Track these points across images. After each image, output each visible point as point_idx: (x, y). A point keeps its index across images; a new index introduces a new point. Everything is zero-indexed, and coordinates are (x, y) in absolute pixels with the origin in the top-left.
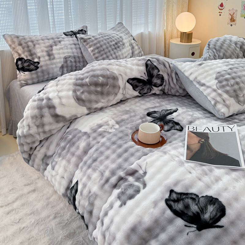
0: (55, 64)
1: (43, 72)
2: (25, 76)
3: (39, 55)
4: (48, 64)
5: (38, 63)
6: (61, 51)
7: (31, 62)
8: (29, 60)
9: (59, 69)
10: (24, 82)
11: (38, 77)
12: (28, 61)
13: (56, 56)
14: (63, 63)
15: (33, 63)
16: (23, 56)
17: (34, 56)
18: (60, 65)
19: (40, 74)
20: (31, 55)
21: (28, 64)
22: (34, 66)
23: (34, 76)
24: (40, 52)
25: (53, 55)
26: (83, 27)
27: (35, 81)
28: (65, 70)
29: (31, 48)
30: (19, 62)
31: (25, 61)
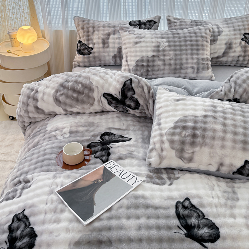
0: (108, 52)
1: (94, 57)
2: (79, 58)
3: (95, 41)
4: (101, 51)
5: (92, 49)
6: (117, 41)
7: (86, 47)
8: (85, 44)
9: (111, 58)
10: (77, 64)
11: (89, 61)
12: (84, 45)
13: (111, 45)
14: (116, 53)
15: (87, 48)
16: (82, 40)
17: (90, 42)
18: (112, 54)
19: (91, 59)
20: (88, 40)
21: (84, 47)
22: (88, 50)
23: (86, 60)
24: (97, 39)
25: (108, 43)
26: (155, 18)
27: (87, 64)
28: (118, 59)
29: (90, 33)
30: (79, 45)
31: (82, 45)
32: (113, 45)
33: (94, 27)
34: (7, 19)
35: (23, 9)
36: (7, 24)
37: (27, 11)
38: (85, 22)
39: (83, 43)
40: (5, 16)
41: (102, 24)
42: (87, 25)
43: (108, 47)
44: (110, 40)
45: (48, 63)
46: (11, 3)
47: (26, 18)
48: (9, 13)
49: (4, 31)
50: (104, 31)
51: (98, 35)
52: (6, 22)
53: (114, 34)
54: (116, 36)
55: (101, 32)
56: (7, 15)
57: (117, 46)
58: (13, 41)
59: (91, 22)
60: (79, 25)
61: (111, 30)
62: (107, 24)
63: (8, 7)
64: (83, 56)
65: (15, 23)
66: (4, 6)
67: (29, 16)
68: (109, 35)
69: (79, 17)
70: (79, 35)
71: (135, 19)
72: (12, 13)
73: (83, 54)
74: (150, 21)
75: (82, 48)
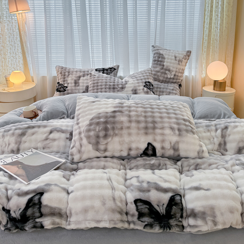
1: (68, 93)
2: (57, 94)
3: (69, 82)
5: (67, 87)
6: (86, 81)
7: (62, 86)
8: (62, 84)
13: (81, 84)
14: (84, 90)
16: (60, 81)
17: (65, 82)
18: (82, 91)
21: (60, 86)
22: (63, 89)
24: (70, 80)
25: (78, 83)
26: (115, 66)
29: (65, 76)
30: (58, 85)
32: (82, 84)
33: (69, 72)
34: (7, 68)
35: (19, 61)
37: (21, 63)
38: (63, 69)
40: (5, 66)
41: (75, 70)
42: (64, 71)
43: (78, 86)
44: (80, 81)
46: (11, 56)
47: (20, 67)
48: (9, 64)
50: (76, 74)
51: (72, 77)
53: (84, 76)
54: (85, 78)
55: (74, 75)
56: (7, 65)
57: (85, 85)
58: (8, 83)
59: (67, 69)
60: (58, 71)
61: (81, 74)
63: (8, 60)
66: (4, 59)
68: (80, 77)
69: (60, 66)
70: (58, 78)
72: (11, 64)
73: (60, 91)
74: (111, 68)
75: (60, 87)
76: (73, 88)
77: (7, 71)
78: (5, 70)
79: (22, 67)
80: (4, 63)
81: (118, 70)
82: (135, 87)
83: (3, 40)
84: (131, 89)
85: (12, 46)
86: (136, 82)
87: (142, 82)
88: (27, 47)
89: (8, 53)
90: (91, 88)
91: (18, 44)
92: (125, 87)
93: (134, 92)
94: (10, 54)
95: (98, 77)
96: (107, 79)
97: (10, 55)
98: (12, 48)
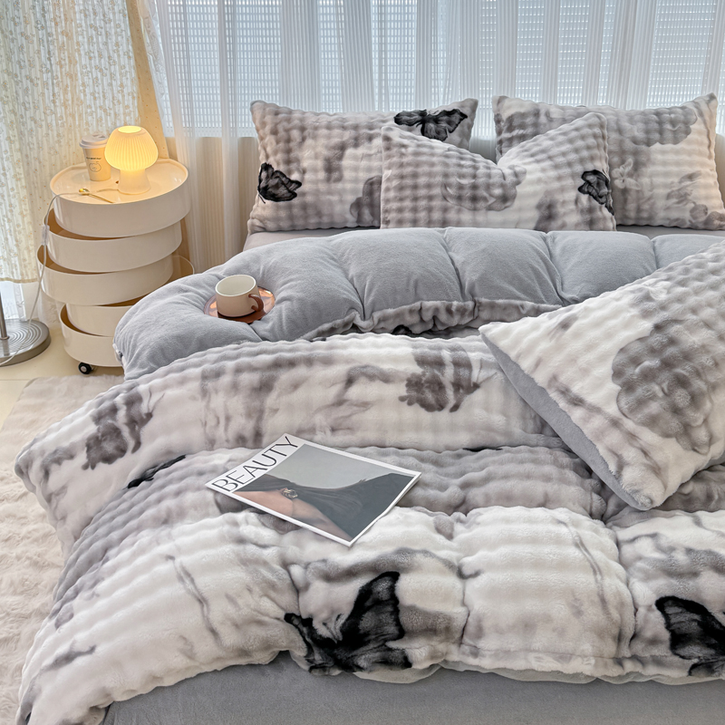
0: (341, 193)
1: (304, 207)
2: (264, 208)
3: (305, 164)
4: (322, 190)
5: (299, 184)
6: (364, 163)
7: (284, 179)
8: (281, 173)
9: (347, 207)
10: (257, 223)
11: (291, 217)
12: (278, 174)
13: (347, 174)
14: (360, 195)
15: (286, 182)
16: (271, 161)
17: (293, 166)
18: (351, 198)
19: (296, 211)
20: (288, 162)
21: (277, 180)
22: (287, 189)
23: (283, 214)
24: (310, 158)
25: (339, 169)
26: (463, 104)
27: (285, 224)
28: (366, 213)
29: (292, 145)
30: (264, 174)
31: (273, 174)
32: (353, 174)
33: (303, 129)
34: (78, 109)
35: (122, 85)
36: (77, 123)
37: (130, 90)
38: (280, 116)
39: (275, 169)
40: (73, 101)
41: (324, 120)
42: (285, 124)
43: (339, 179)
44: (346, 162)
45: (183, 222)
46: (91, 68)
47: (127, 107)
48: (85, 95)
49: (71, 140)
50: (329, 137)
51: (314, 148)
52: (77, 119)
53: (356, 145)
54: (361, 151)
55: (322, 141)
56: (78, 99)
57: (364, 176)
58: (94, 166)
59: (297, 115)
60: (264, 124)
61: (348, 135)
62: (337, 119)
63: (83, 79)
64: (275, 203)
65: (99, 120)
66: (71, 77)
67: (136, 101)
68: (342, 147)
69: (265, 104)
70: (265, 149)
71: (411, 107)
72: (93, 94)
73: (275, 198)
74: (449, 113)
75: (273, 182)
76: (322, 187)
77: (79, 120)
78: (73, 116)
79: (131, 106)
80: (69, 94)
81: (472, 120)
82: (548, 193)
83: (65, 11)
84: (535, 201)
85: (96, 29)
86: (553, 173)
87: (573, 176)
88: (153, 37)
89: (80, 55)
90: (392, 194)
91: (118, 26)
92: (514, 197)
93: (546, 213)
94: (90, 58)
95: (416, 154)
96: (447, 160)
97: (90, 64)
98: (97, 39)
